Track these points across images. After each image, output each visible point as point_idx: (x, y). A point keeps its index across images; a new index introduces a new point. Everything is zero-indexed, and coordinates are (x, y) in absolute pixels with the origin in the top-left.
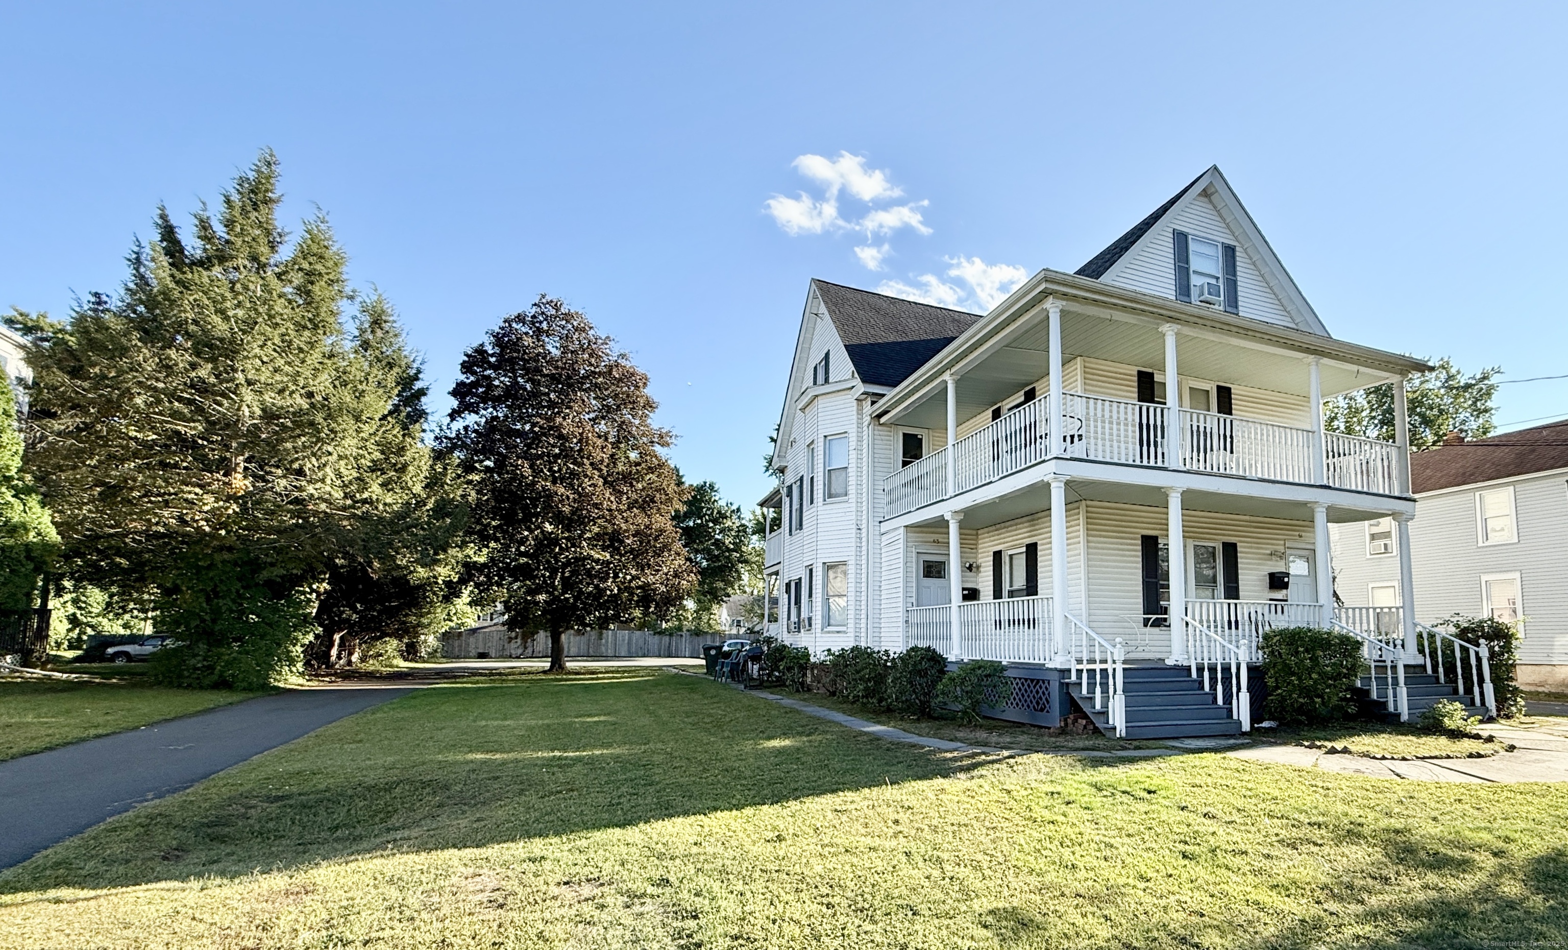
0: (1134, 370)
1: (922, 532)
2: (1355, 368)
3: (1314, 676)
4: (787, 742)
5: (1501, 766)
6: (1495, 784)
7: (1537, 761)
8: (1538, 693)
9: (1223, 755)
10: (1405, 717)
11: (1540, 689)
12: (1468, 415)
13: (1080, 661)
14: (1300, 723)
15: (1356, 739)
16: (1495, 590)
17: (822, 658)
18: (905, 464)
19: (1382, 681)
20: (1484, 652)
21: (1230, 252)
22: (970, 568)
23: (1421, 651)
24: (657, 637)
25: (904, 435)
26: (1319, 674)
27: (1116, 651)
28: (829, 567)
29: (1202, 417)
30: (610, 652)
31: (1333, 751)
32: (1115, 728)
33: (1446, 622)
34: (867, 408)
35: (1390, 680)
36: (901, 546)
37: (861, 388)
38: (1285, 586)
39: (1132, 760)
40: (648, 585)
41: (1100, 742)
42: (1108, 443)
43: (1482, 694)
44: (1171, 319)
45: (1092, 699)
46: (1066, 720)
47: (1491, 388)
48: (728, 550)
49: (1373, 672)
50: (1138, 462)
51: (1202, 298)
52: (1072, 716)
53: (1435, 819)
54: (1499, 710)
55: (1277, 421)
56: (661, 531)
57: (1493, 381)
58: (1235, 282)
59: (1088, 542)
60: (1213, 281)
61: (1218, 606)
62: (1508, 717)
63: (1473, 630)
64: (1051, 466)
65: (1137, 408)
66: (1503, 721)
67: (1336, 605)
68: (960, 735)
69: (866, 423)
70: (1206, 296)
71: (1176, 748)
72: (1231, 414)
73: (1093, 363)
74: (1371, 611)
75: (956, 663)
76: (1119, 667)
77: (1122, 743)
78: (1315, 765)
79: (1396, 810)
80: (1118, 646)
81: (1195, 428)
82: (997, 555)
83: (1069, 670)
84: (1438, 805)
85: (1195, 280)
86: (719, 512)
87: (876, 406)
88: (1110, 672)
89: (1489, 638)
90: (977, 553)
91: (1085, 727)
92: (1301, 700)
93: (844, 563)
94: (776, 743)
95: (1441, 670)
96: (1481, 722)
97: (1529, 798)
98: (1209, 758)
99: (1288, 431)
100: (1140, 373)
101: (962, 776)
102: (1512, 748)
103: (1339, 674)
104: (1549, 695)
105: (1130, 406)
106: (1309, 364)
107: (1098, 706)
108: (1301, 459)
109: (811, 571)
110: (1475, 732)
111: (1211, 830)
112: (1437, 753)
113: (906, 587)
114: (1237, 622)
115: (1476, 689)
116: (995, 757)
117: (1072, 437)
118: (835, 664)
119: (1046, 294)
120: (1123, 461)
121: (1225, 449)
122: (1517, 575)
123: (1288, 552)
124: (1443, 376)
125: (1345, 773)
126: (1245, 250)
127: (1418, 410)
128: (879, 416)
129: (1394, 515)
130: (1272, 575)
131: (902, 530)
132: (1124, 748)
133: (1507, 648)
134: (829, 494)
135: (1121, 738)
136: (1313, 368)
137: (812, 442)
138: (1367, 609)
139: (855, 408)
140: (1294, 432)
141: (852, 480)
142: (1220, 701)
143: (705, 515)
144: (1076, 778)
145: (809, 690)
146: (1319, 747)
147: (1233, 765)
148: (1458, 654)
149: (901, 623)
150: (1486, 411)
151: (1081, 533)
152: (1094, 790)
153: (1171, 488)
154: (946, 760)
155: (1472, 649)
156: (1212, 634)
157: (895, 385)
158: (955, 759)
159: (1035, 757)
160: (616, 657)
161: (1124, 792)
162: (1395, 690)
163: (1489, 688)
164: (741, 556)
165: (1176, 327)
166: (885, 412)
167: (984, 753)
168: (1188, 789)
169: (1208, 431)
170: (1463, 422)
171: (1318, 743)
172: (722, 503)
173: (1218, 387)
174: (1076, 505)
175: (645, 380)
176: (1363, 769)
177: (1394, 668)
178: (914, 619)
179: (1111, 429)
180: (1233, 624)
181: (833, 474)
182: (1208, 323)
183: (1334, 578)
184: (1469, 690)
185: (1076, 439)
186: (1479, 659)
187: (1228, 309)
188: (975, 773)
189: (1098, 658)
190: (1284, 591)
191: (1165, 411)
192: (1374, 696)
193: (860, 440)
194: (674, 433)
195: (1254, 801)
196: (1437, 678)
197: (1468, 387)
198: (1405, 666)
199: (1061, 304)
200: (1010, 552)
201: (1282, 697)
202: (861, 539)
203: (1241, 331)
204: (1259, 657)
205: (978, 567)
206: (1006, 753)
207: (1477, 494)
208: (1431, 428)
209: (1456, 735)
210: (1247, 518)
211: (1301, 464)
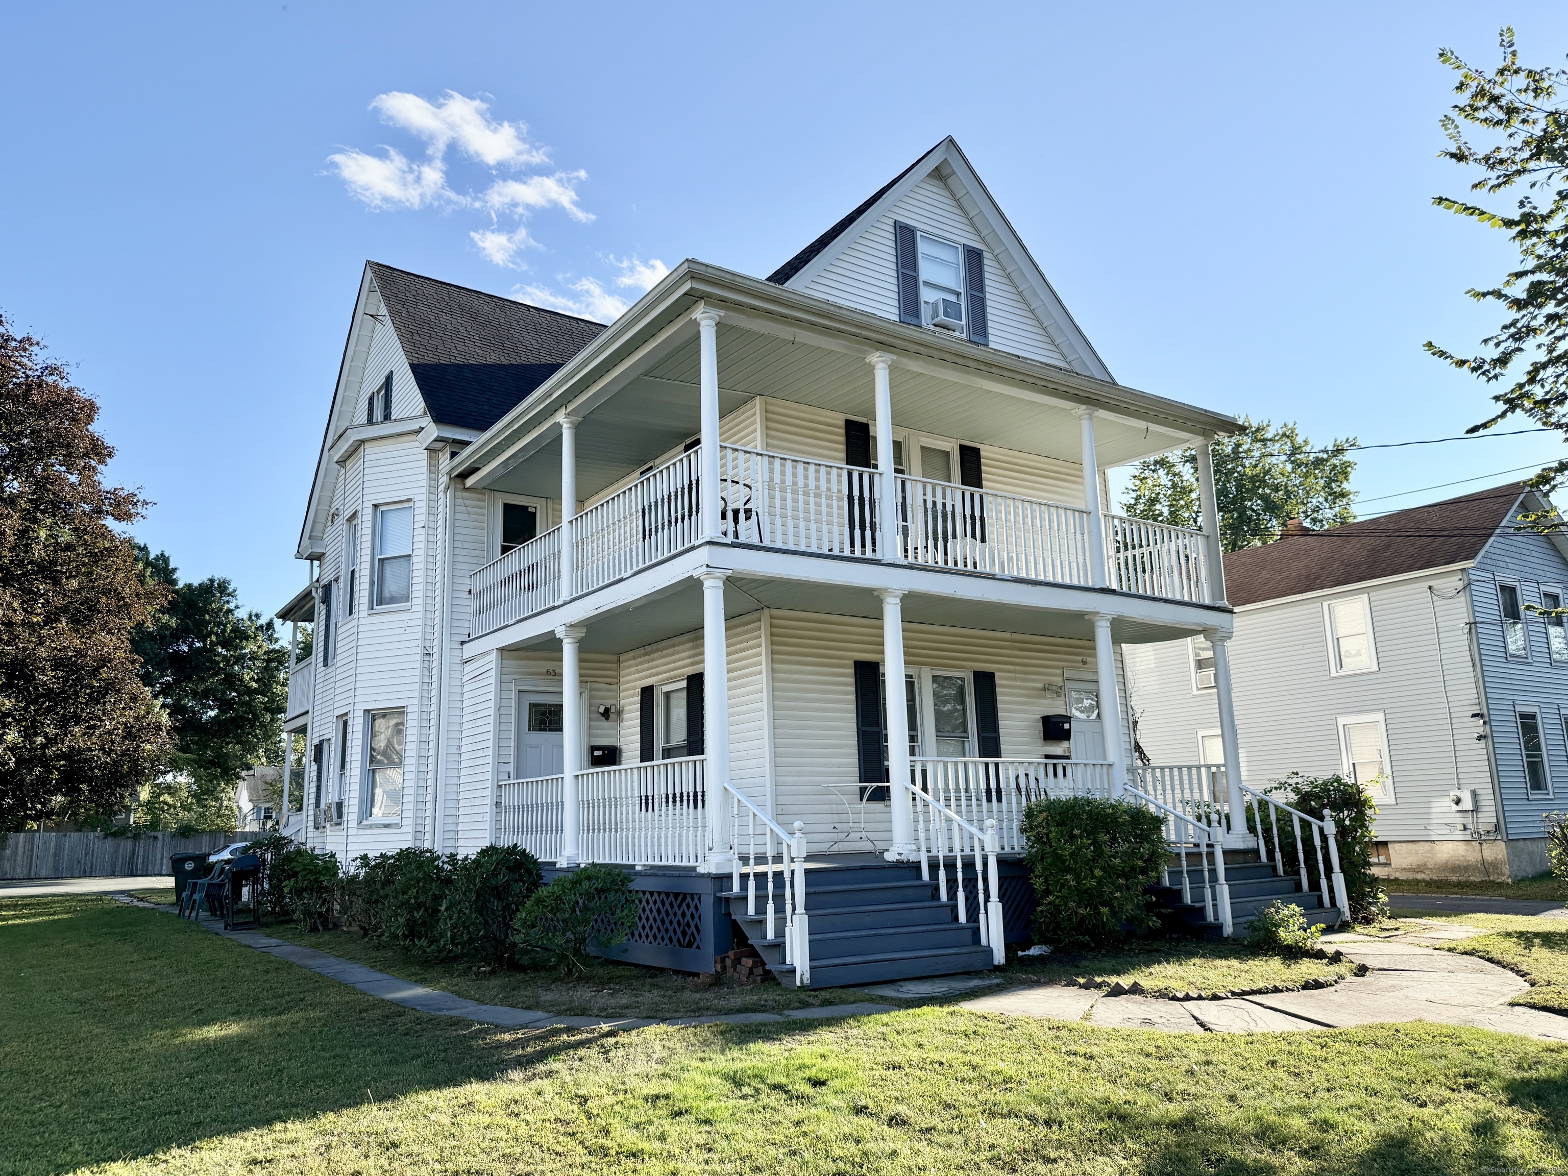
0: (839, 419)
1: (521, 659)
2: (1142, 424)
3: (1098, 872)
4: (234, 1029)
5: (1344, 999)
6: (1331, 1030)
7: (1394, 988)
8: (1417, 882)
9: (952, 1008)
10: (1228, 930)
11: (1420, 876)
12: (1321, 499)
13: (744, 860)
14: (1083, 946)
15: (1156, 969)
16: (1356, 738)
17: (352, 871)
18: (505, 550)
19: (1196, 875)
20: (1330, 828)
21: (974, 258)
22: (606, 714)
23: (1252, 829)
24: (109, 843)
25: (507, 507)
26: (1103, 869)
27: (794, 843)
28: (372, 716)
29: (939, 491)
30: (19, 872)
31: (1117, 991)
32: (793, 971)
33: (1281, 786)
34: (445, 462)
35: (1206, 874)
36: (492, 680)
37: (433, 431)
38: (1066, 735)
39: (806, 1026)
40: (80, 751)
41: (770, 996)
42: (790, 523)
43: (1331, 889)
44: (882, 345)
45: (762, 923)
46: (723, 961)
47: (1346, 465)
48: (250, 692)
49: (1184, 863)
50: (847, 552)
51: (936, 320)
52: (731, 954)
53: (1232, 1098)
54: (1354, 910)
55: (1044, 497)
56: (104, 661)
57: (1348, 456)
58: (982, 300)
59: (773, 670)
60: (953, 298)
61: (971, 768)
62: (1368, 921)
63: (1317, 797)
64: (703, 555)
65: (845, 475)
66: (1358, 929)
67: (1139, 762)
68: (547, 997)
69: (441, 488)
70: (942, 317)
71: (883, 998)
72: (980, 486)
73: (779, 406)
74: (1203, 770)
75: (568, 870)
76: (800, 868)
77: (803, 996)
78: (1086, 1017)
79: (1181, 1087)
80: (798, 834)
81: (929, 505)
82: (647, 693)
83: (729, 876)
84: (1242, 1074)
85: (927, 295)
86: (236, 630)
87: (457, 459)
88: (787, 876)
89: (1336, 807)
90: (618, 691)
91: (751, 972)
92: (1081, 911)
93: (400, 711)
94: (213, 1032)
95: (1278, 856)
96: (1325, 932)
97: (1367, 1050)
98: (931, 1014)
99: (1053, 510)
100: (848, 422)
101: (516, 1075)
102: (1362, 970)
103: (1133, 869)
104: (1429, 883)
105: (834, 471)
106: (1080, 418)
107: (770, 935)
108: (1073, 550)
109: (345, 723)
110: (1318, 947)
111: (890, 1146)
112: (1261, 985)
113: (499, 747)
114: (999, 791)
115: (1324, 883)
116: (584, 1036)
117: (736, 512)
118: (370, 880)
119: (692, 299)
120: (814, 549)
121: (974, 536)
122: (1380, 716)
123: (1068, 685)
124: (1287, 448)
125: (1126, 1028)
126: (996, 256)
127: (1260, 491)
128: (464, 476)
129: (1206, 632)
130: (1046, 720)
131: (494, 656)
132: (805, 1005)
133: (1360, 820)
134: (380, 598)
135: (803, 988)
136: (1085, 423)
137: (354, 515)
138: (1199, 768)
139: (425, 463)
140: (1062, 512)
141: (418, 576)
142: (962, 918)
143: (209, 635)
144: (708, 1065)
145: (336, 926)
146: (1099, 986)
147: (962, 1024)
148: (1298, 832)
149: (488, 808)
150: (1343, 495)
151: (763, 658)
152: (729, 1085)
153: (885, 590)
154: (500, 1045)
155: (1315, 823)
156: (952, 814)
157: (484, 428)
158: (511, 1045)
159: (652, 1031)
160: (30, 879)
161: (776, 1087)
162: (1213, 888)
163: (1339, 879)
164: (272, 701)
165: (889, 357)
166: (472, 471)
167: (569, 1030)
168: (879, 1072)
169: (949, 509)
170: (1317, 509)
171: (1098, 980)
172: (242, 614)
173: (962, 448)
174: (756, 615)
175: (90, 410)
176: (1154, 1018)
177: (1211, 855)
178: (511, 798)
179: (807, 503)
180: (994, 794)
181: (389, 569)
182: (946, 356)
183: (1135, 723)
184: (1315, 885)
185: (742, 516)
186: (1324, 838)
187: (974, 338)
188: (541, 1068)
189: (770, 854)
190: (1065, 744)
191: (876, 478)
192: (1188, 899)
193: (432, 511)
194: (141, 497)
195: (973, 1088)
196: (1274, 868)
197: (1318, 462)
198: (1226, 853)
199: (717, 314)
200: (666, 688)
201: (1056, 907)
202: (430, 669)
203: (982, 367)
204: (1017, 844)
205: (619, 713)
206: (605, 1027)
207: (1325, 604)
208: (1277, 517)
209: (1293, 953)
210: (1007, 635)
211: (1072, 558)
